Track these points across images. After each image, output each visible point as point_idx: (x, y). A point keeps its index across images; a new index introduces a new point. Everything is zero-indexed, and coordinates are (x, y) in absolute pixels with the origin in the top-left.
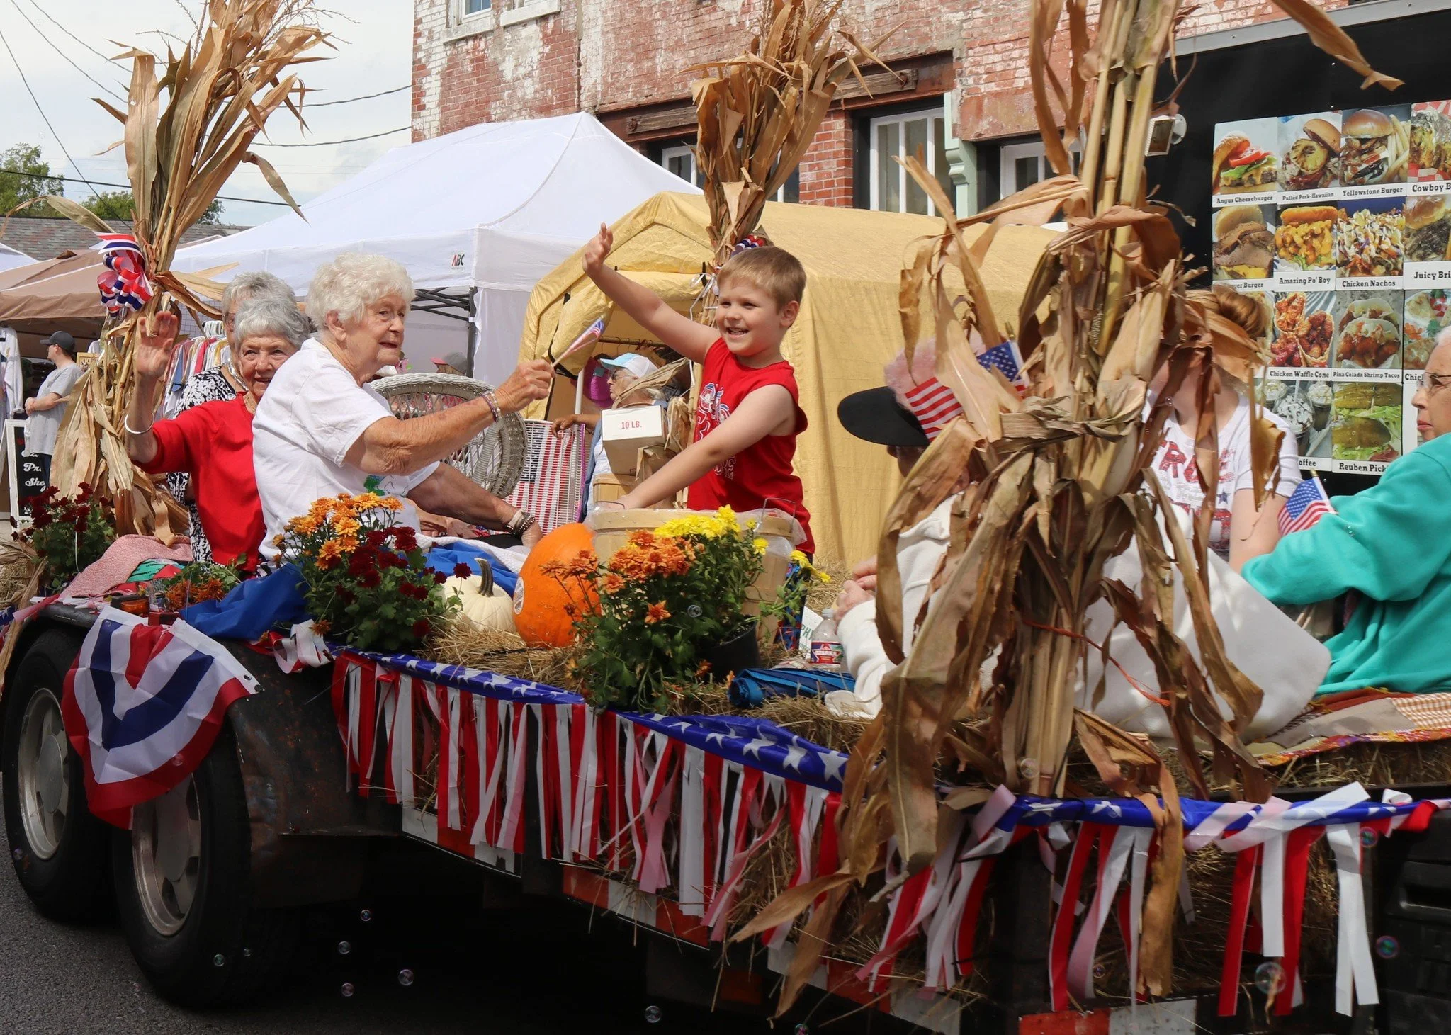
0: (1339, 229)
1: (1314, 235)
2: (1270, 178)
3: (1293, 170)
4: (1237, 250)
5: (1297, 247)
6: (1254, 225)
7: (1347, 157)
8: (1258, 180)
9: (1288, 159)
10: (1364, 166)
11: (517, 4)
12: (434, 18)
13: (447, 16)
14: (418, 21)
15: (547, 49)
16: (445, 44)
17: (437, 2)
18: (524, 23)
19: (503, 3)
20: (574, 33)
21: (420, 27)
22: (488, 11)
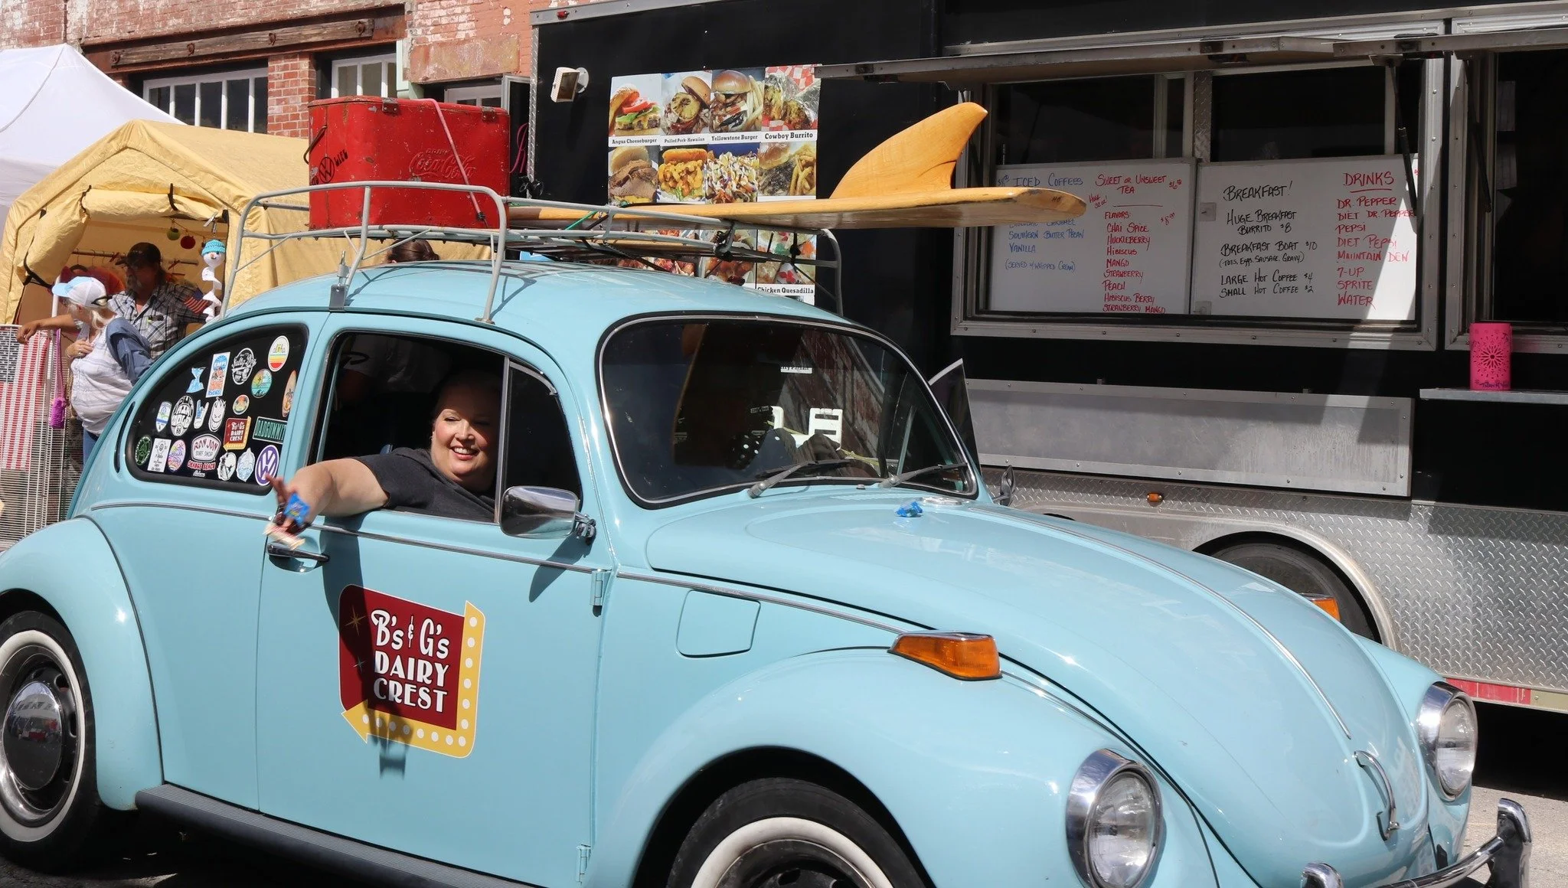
0: (708, 168)
1: (688, 172)
2: (655, 124)
3: (673, 117)
4: (628, 183)
5: (676, 182)
6: (641, 162)
7: (715, 108)
8: (645, 125)
9: (669, 108)
10: (728, 116)
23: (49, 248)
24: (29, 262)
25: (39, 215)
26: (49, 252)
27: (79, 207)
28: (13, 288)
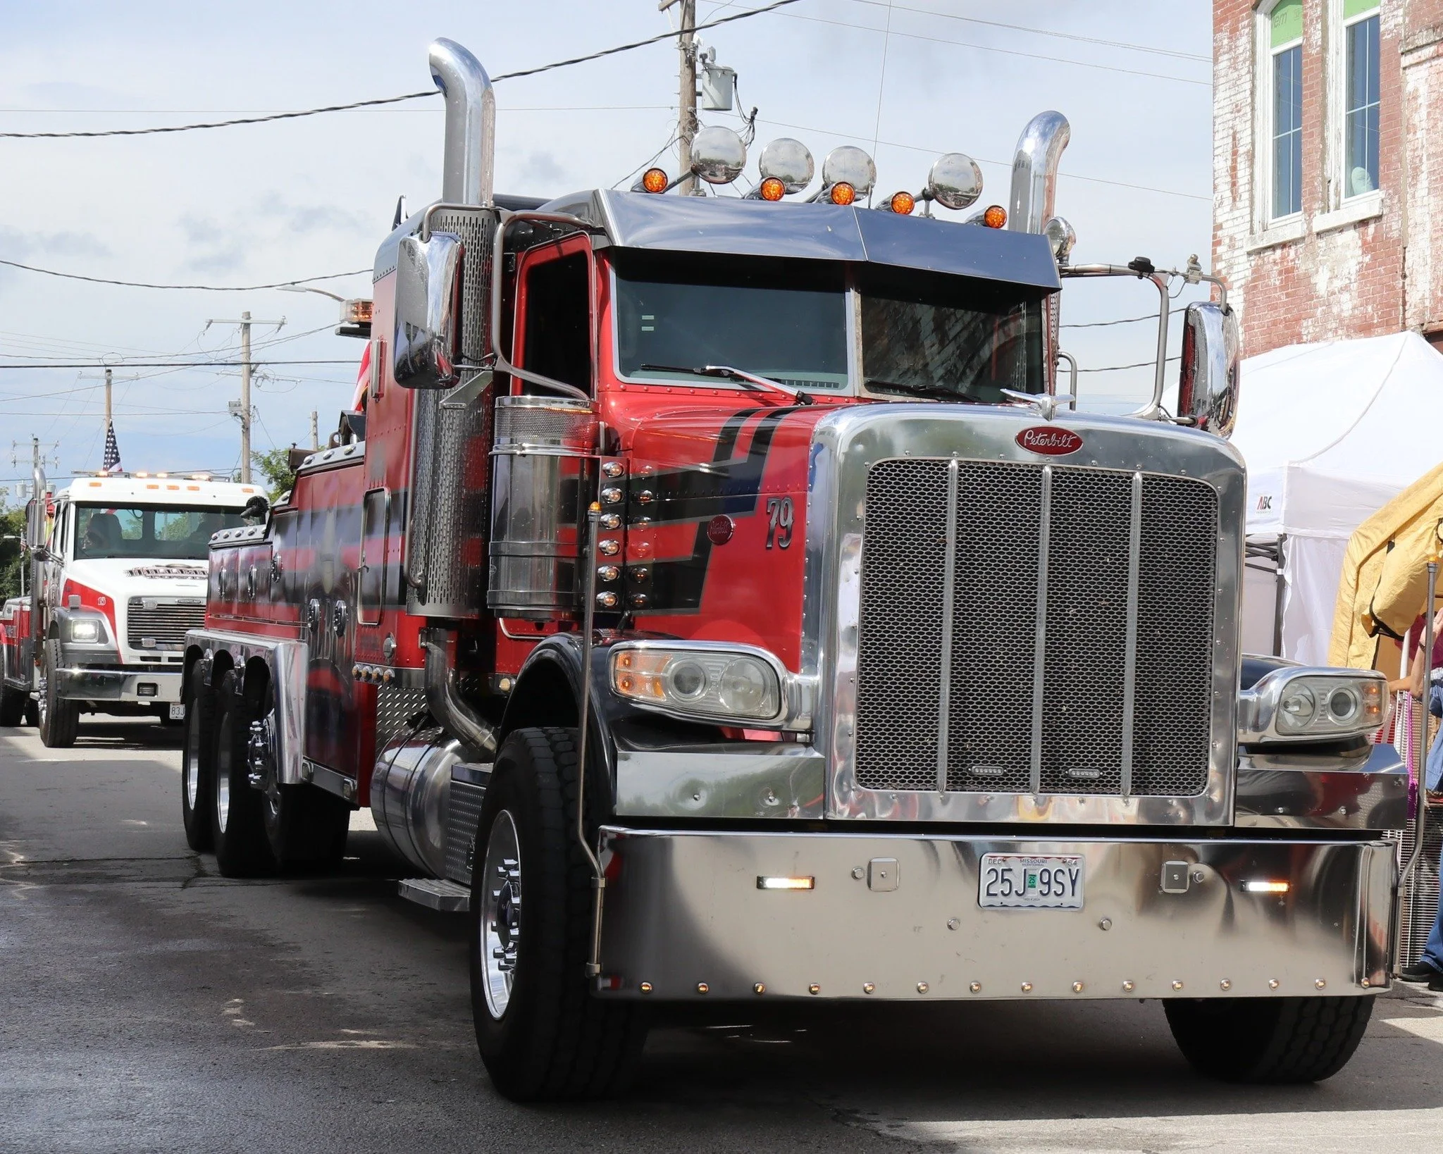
11: (1332, 207)
12: (1236, 222)
13: (1252, 221)
14: (1218, 227)
15: (1367, 259)
16: (1249, 254)
17: (1239, 204)
18: (1340, 229)
19: (1316, 206)
20: (1399, 240)
21: (1219, 233)
22: (1298, 215)
23: (1399, 590)
24: (1376, 609)
25: (1386, 549)
26: (1400, 595)
27: (1435, 538)
28: (1354, 641)
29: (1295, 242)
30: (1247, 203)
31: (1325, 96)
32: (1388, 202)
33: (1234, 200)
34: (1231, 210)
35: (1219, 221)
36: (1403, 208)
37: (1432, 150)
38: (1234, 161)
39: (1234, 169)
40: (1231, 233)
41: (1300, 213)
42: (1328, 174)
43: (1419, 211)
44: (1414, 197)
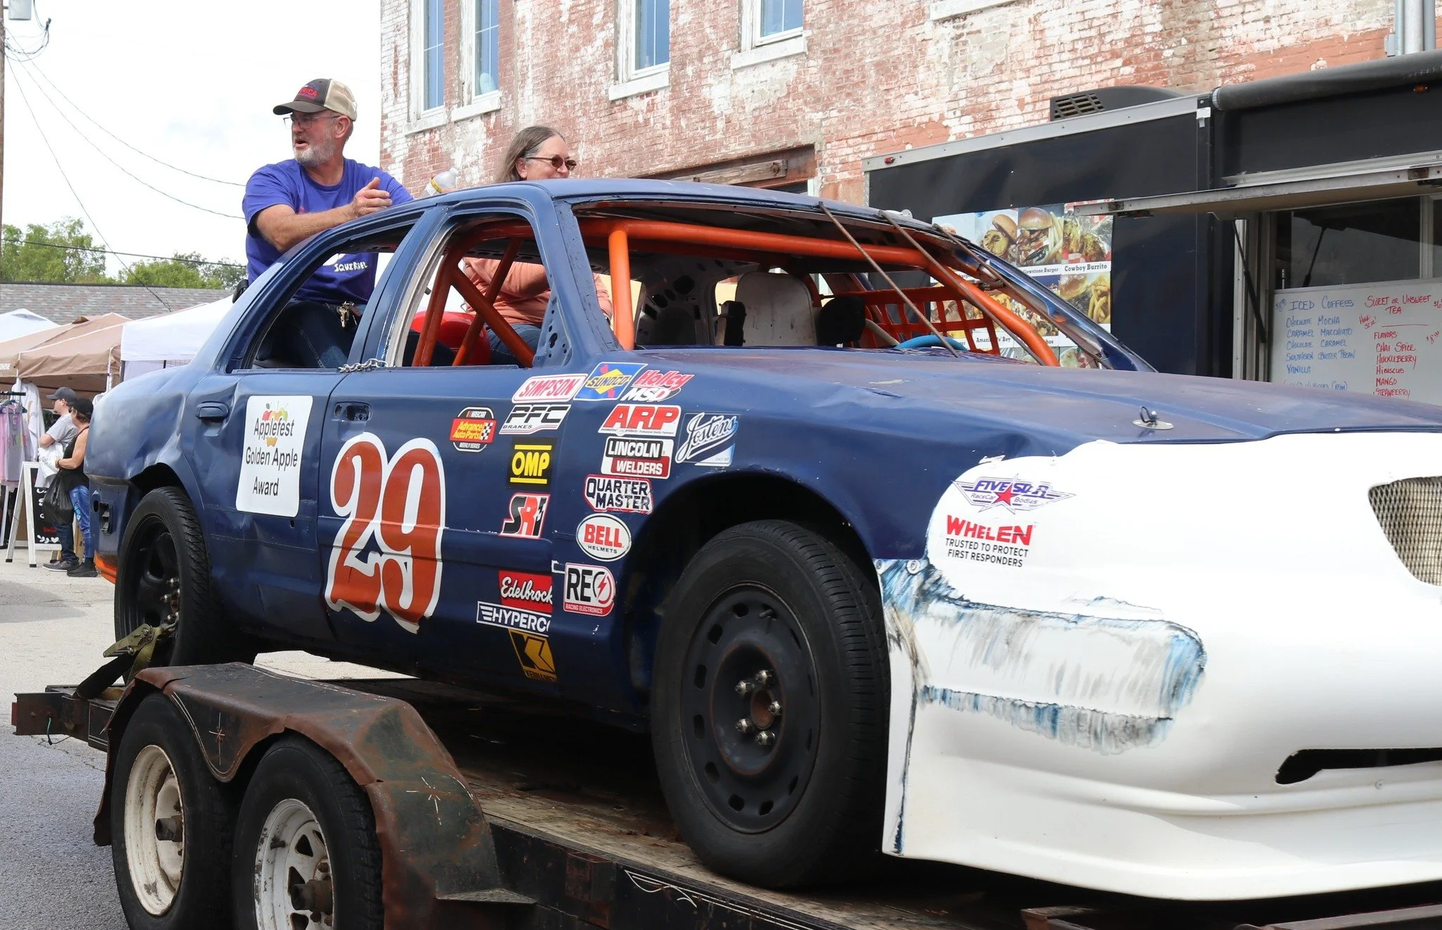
7: (1021, 243)
10: (1033, 251)
11: (466, 103)
12: (397, 113)
13: (408, 112)
14: (384, 117)
15: (490, 141)
16: (407, 136)
17: (399, 100)
18: (471, 119)
19: (454, 102)
20: (512, 128)
21: (385, 121)
22: (442, 108)
29: (439, 128)
30: (405, 99)
31: (460, 21)
32: (505, 100)
33: (396, 96)
34: (394, 104)
35: (385, 112)
36: (515, 105)
37: (535, 61)
38: (396, 67)
39: (395, 73)
40: (393, 121)
41: (443, 106)
42: (462, 78)
43: (526, 106)
44: (523, 96)
